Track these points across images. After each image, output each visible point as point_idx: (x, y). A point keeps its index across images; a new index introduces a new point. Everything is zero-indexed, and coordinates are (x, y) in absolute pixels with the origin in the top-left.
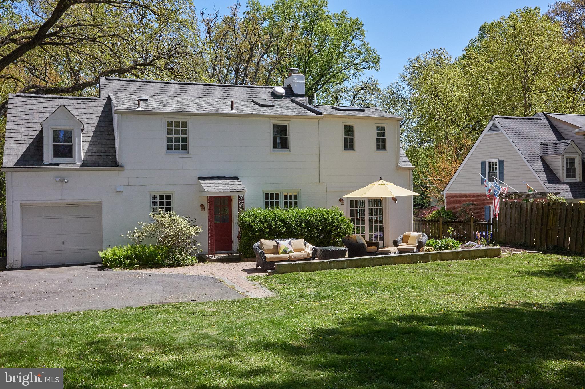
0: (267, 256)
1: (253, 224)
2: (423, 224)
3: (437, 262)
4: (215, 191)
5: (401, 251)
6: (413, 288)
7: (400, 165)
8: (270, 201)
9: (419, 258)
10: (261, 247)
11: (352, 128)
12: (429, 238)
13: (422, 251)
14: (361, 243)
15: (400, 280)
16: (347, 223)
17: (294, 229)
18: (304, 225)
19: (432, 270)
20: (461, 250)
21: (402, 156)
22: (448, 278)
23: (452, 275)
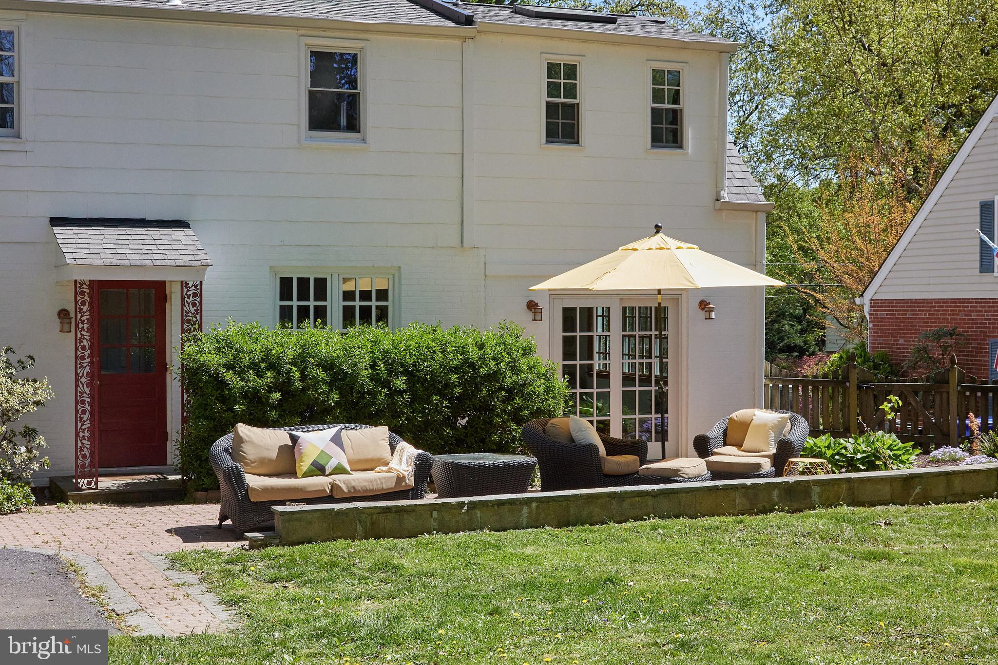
0: (253, 481)
1: (229, 376)
2: (795, 388)
3: (839, 509)
4: (100, 262)
5: (717, 472)
6: (745, 603)
7: (726, 196)
8: (295, 303)
9: (779, 496)
10: (235, 452)
11: (571, 71)
12: (815, 433)
13: (790, 473)
14: (583, 442)
15: (704, 571)
16: (547, 380)
17: (368, 393)
18: (400, 382)
19: (822, 538)
20: (916, 470)
21: (733, 168)
22: (876, 566)
23: (889, 557)
